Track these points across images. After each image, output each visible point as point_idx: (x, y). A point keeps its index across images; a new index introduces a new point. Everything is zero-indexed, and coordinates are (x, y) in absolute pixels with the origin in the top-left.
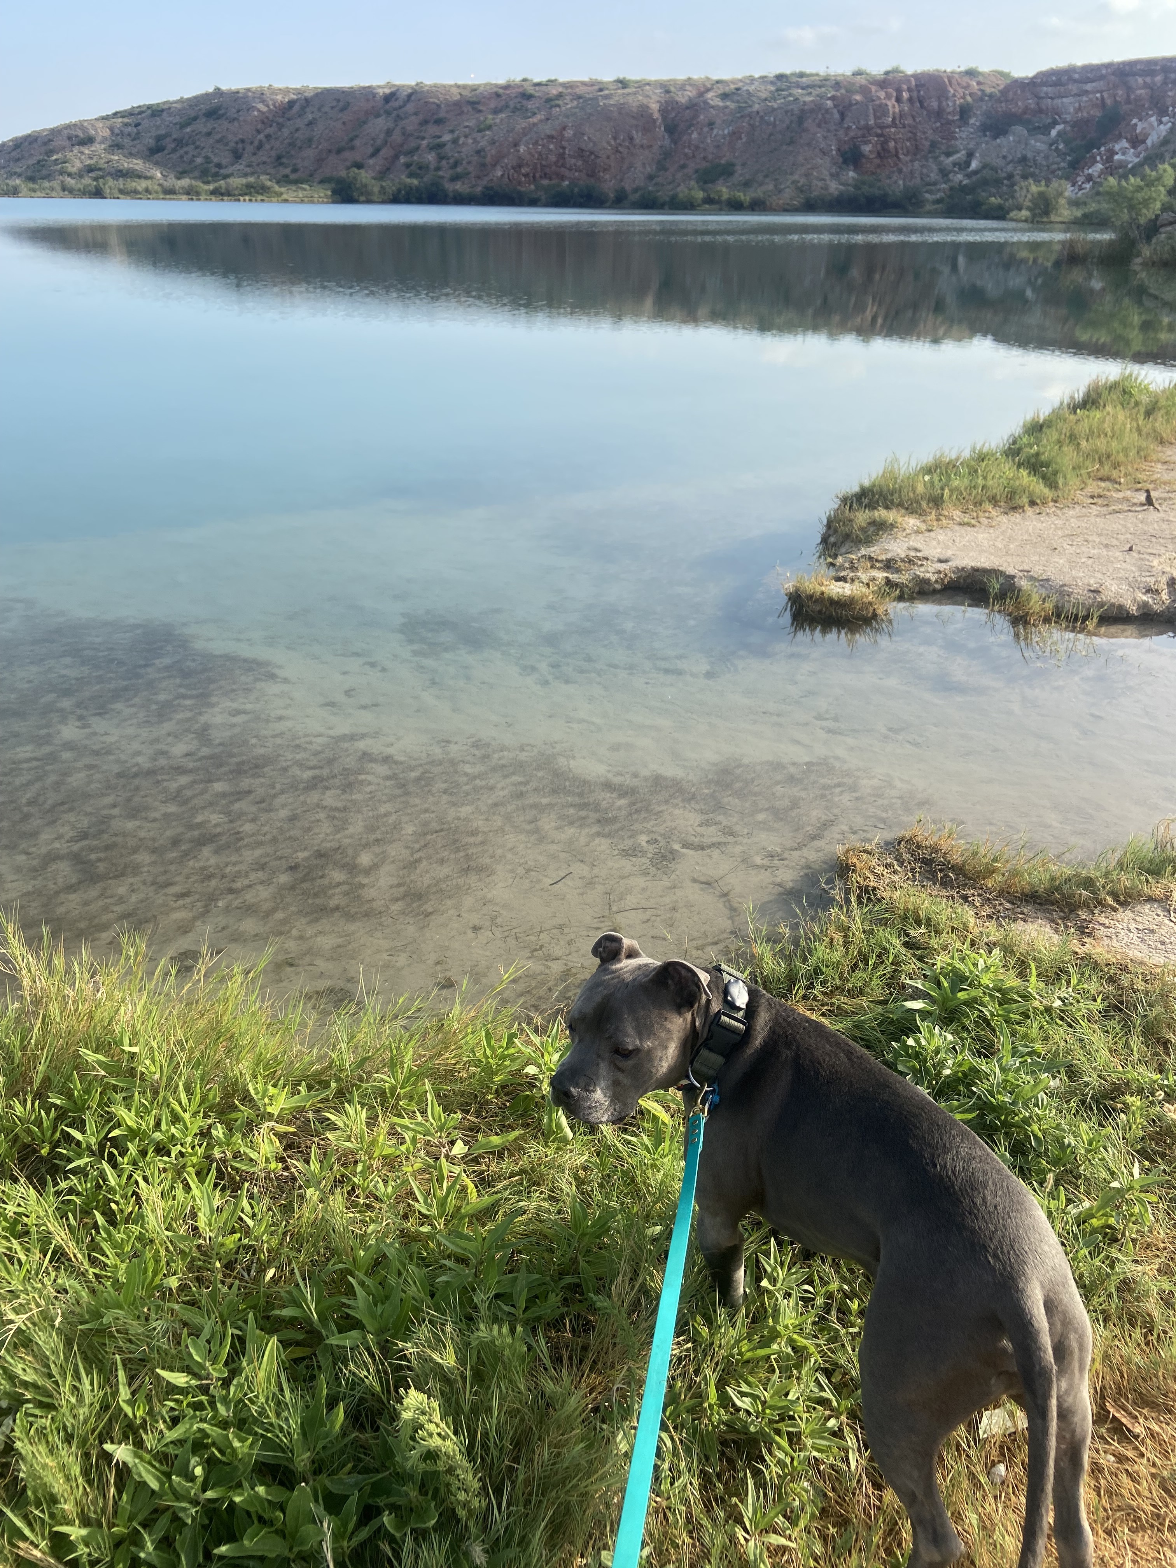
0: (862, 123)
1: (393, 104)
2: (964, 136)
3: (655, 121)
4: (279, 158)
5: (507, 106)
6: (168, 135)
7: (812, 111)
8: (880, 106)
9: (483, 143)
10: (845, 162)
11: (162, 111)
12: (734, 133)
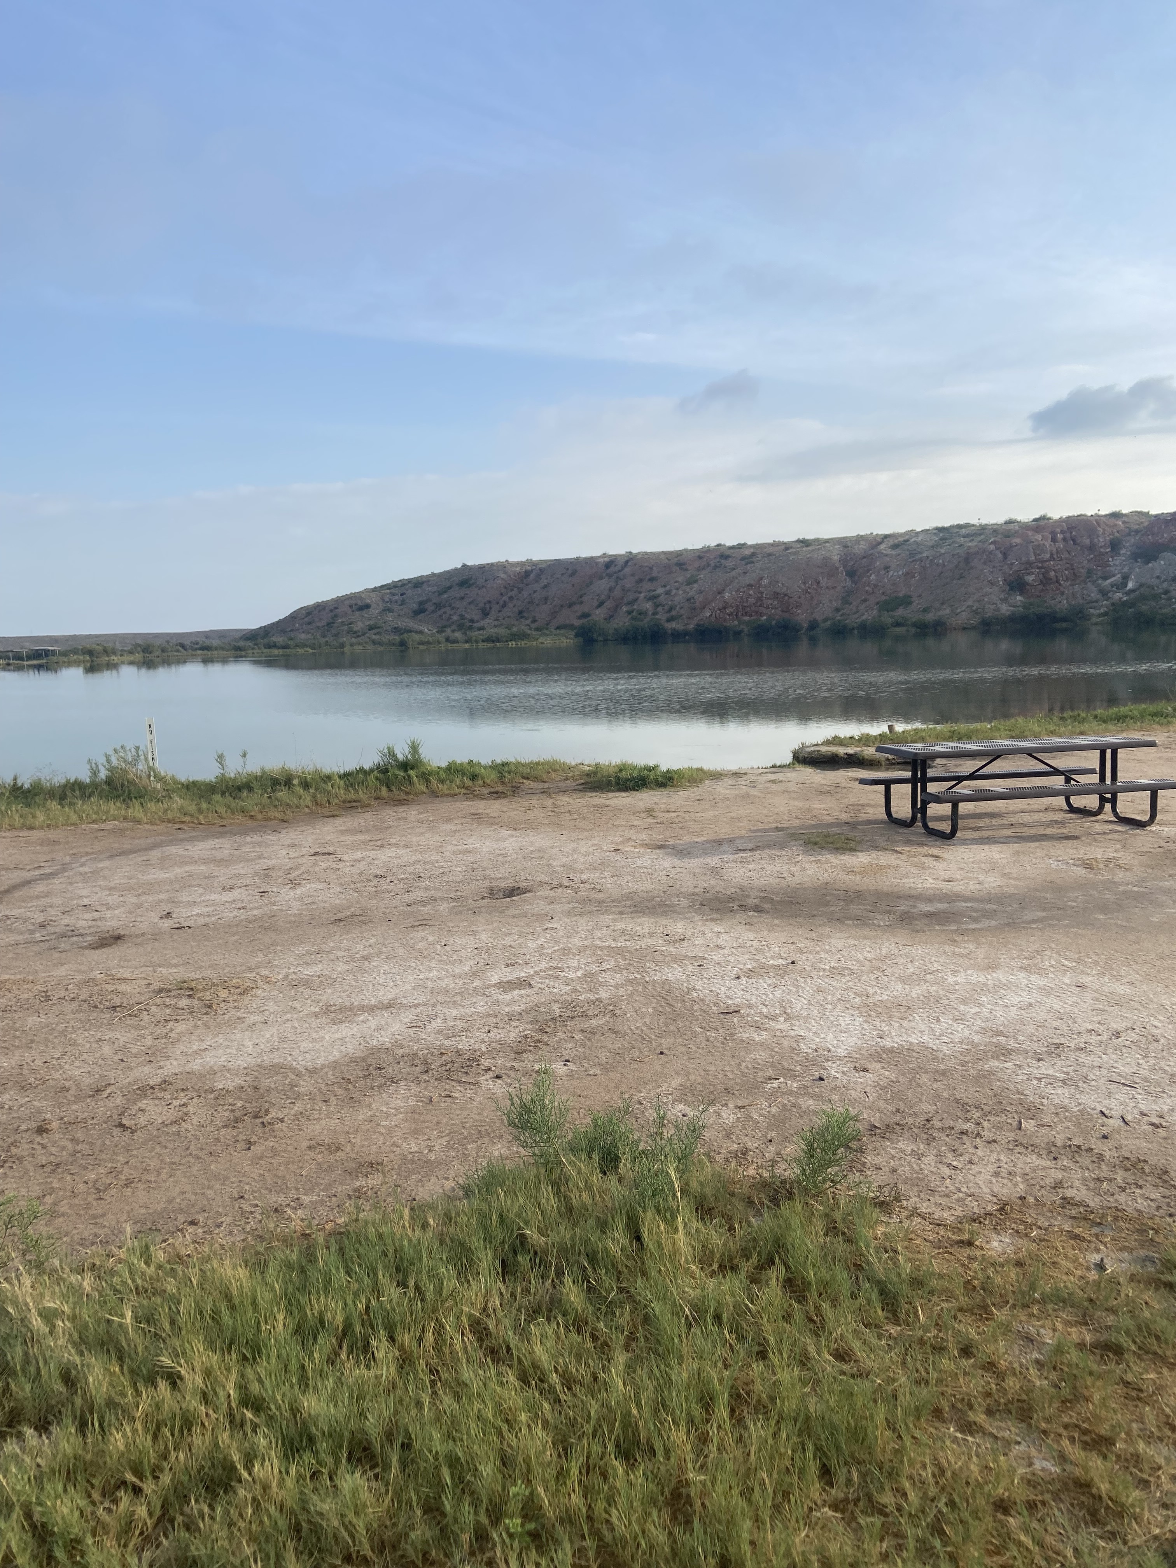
0: (1024, 559)
1: (612, 569)
2: (1118, 564)
3: (837, 568)
4: (520, 612)
5: (708, 565)
6: (429, 600)
7: (976, 553)
8: (1039, 545)
9: (692, 593)
10: (1011, 589)
11: (422, 583)
12: (907, 573)
